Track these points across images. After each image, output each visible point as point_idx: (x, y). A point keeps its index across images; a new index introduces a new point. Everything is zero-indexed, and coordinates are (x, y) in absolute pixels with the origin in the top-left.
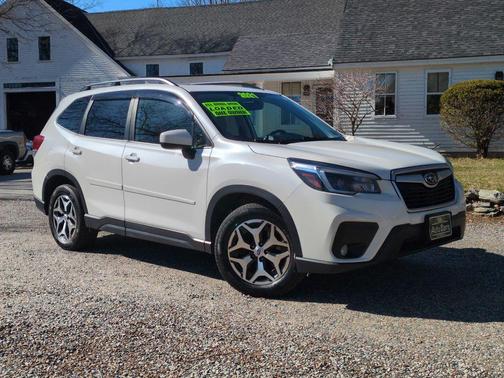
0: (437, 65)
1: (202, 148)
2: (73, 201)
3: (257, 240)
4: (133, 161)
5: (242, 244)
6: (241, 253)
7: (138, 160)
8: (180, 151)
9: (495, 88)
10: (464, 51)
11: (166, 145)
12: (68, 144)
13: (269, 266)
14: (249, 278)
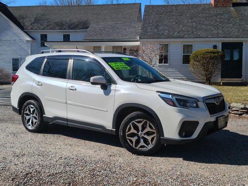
0: (187, 41)
1: (111, 85)
2: (36, 108)
3: (140, 129)
4: (72, 90)
5: (133, 131)
6: (133, 135)
7: (76, 89)
8: (99, 86)
9: (214, 53)
10: (199, 35)
11: (93, 83)
12: (34, 80)
13: (146, 141)
14: (136, 146)
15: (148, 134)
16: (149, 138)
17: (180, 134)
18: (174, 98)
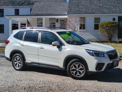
1: (62, 46)
2: (21, 58)
3: (77, 67)
4: (41, 48)
5: (74, 68)
6: (74, 70)
7: (44, 48)
8: (56, 47)
11: (53, 45)
13: (80, 73)
14: (75, 75)
15: (81, 69)
16: (81, 71)
17: (96, 69)
18: (93, 52)
